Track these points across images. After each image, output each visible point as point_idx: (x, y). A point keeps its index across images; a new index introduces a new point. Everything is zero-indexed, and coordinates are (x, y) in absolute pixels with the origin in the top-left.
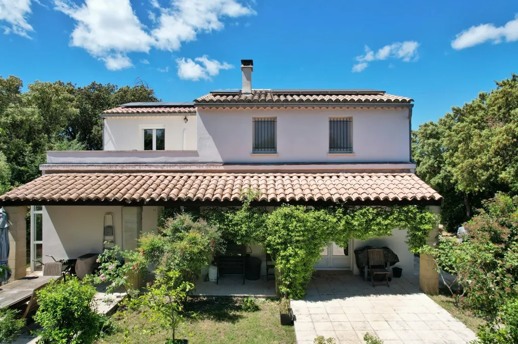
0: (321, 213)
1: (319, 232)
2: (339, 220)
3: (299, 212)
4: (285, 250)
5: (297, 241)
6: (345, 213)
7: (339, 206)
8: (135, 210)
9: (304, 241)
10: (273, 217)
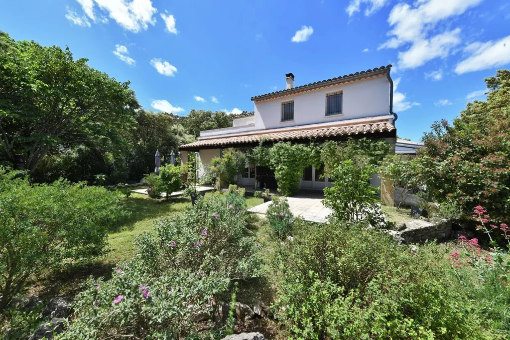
0: (300, 146)
1: (298, 157)
2: (312, 149)
3: (287, 145)
4: (278, 166)
5: (284, 162)
6: (315, 145)
7: (312, 142)
8: (218, 150)
9: (288, 162)
10: (273, 149)
